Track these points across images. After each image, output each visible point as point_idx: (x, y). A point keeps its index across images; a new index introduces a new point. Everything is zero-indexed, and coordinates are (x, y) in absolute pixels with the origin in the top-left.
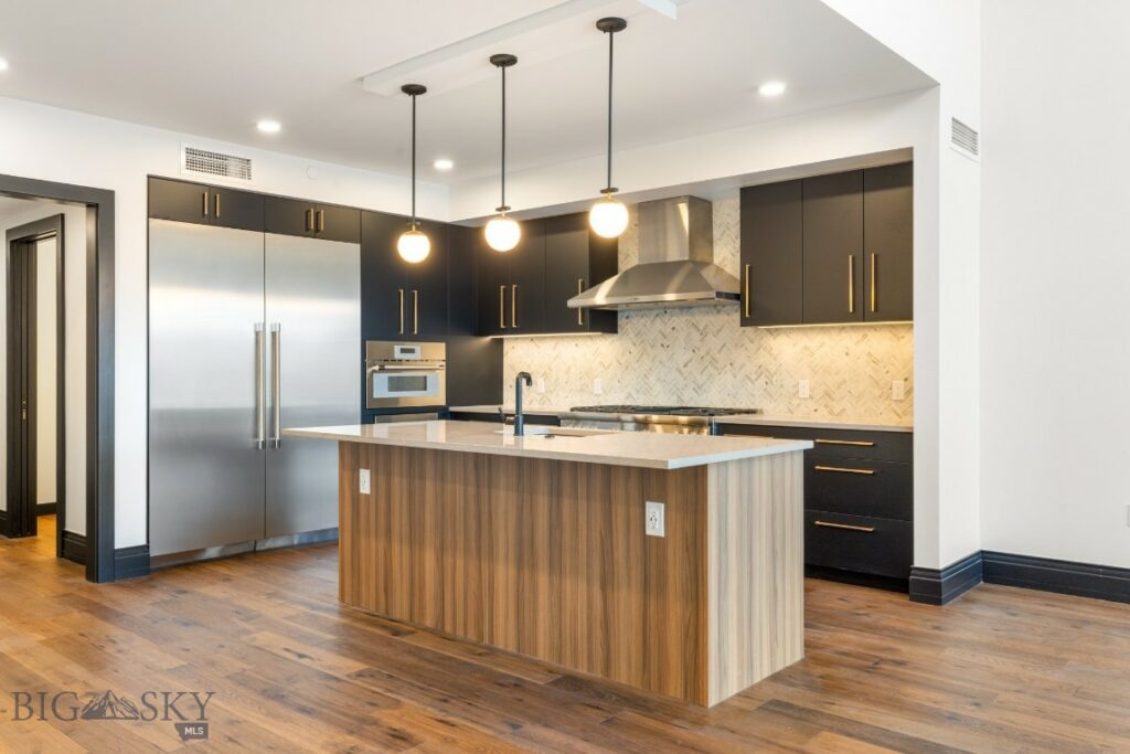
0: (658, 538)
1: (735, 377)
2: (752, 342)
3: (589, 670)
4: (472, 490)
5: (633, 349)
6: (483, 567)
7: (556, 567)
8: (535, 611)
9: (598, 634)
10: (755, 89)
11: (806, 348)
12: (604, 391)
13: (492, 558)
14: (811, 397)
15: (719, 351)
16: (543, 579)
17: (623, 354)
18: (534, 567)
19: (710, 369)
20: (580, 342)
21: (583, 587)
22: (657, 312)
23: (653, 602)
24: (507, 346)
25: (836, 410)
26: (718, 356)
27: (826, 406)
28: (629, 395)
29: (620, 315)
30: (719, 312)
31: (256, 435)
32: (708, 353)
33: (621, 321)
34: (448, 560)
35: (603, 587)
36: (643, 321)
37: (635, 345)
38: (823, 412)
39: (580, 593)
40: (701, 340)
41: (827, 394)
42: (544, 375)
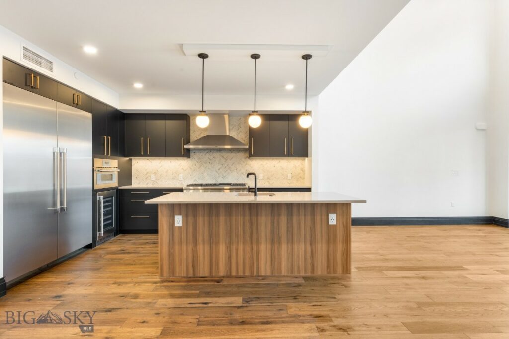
0: (333, 225)
1: (237, 173)
2: (244, 162)
3: (305, 274)
4: (247, 218)
5: (197, 164)
6: (253, 247)
7: (290, 241)
8: (280, 258)
9: (309, 260)
10: (284, 86)
11: (262, 164)
12: (184, 179)
13: (258, 242)
14: (264, 179)
15: (232, 165)
16: (284, 247)
17: (193, 165)
18: (279, 242)
19: (229, 171)
20: (172, 161)
21: (302, 246)
22: (207, 151)
23: (331, 246)
24: (134, 162)
25: (271, 183)
26: (231, 167)
27: (268, 181)
28: (195, 180)
29: (191, 152)
30: (232, 152)
31: (54, 205)
32: (228, 165)
33: (192, 154)
34: (234, 247)
35: (311, 244)
36: (201, 154)
37: (198, 162)
38: (267, 183)
39: (301, 249)
40: (225, 161)
41: (268, 178)
42: (155, 173)
